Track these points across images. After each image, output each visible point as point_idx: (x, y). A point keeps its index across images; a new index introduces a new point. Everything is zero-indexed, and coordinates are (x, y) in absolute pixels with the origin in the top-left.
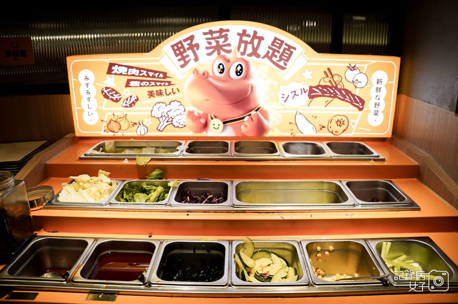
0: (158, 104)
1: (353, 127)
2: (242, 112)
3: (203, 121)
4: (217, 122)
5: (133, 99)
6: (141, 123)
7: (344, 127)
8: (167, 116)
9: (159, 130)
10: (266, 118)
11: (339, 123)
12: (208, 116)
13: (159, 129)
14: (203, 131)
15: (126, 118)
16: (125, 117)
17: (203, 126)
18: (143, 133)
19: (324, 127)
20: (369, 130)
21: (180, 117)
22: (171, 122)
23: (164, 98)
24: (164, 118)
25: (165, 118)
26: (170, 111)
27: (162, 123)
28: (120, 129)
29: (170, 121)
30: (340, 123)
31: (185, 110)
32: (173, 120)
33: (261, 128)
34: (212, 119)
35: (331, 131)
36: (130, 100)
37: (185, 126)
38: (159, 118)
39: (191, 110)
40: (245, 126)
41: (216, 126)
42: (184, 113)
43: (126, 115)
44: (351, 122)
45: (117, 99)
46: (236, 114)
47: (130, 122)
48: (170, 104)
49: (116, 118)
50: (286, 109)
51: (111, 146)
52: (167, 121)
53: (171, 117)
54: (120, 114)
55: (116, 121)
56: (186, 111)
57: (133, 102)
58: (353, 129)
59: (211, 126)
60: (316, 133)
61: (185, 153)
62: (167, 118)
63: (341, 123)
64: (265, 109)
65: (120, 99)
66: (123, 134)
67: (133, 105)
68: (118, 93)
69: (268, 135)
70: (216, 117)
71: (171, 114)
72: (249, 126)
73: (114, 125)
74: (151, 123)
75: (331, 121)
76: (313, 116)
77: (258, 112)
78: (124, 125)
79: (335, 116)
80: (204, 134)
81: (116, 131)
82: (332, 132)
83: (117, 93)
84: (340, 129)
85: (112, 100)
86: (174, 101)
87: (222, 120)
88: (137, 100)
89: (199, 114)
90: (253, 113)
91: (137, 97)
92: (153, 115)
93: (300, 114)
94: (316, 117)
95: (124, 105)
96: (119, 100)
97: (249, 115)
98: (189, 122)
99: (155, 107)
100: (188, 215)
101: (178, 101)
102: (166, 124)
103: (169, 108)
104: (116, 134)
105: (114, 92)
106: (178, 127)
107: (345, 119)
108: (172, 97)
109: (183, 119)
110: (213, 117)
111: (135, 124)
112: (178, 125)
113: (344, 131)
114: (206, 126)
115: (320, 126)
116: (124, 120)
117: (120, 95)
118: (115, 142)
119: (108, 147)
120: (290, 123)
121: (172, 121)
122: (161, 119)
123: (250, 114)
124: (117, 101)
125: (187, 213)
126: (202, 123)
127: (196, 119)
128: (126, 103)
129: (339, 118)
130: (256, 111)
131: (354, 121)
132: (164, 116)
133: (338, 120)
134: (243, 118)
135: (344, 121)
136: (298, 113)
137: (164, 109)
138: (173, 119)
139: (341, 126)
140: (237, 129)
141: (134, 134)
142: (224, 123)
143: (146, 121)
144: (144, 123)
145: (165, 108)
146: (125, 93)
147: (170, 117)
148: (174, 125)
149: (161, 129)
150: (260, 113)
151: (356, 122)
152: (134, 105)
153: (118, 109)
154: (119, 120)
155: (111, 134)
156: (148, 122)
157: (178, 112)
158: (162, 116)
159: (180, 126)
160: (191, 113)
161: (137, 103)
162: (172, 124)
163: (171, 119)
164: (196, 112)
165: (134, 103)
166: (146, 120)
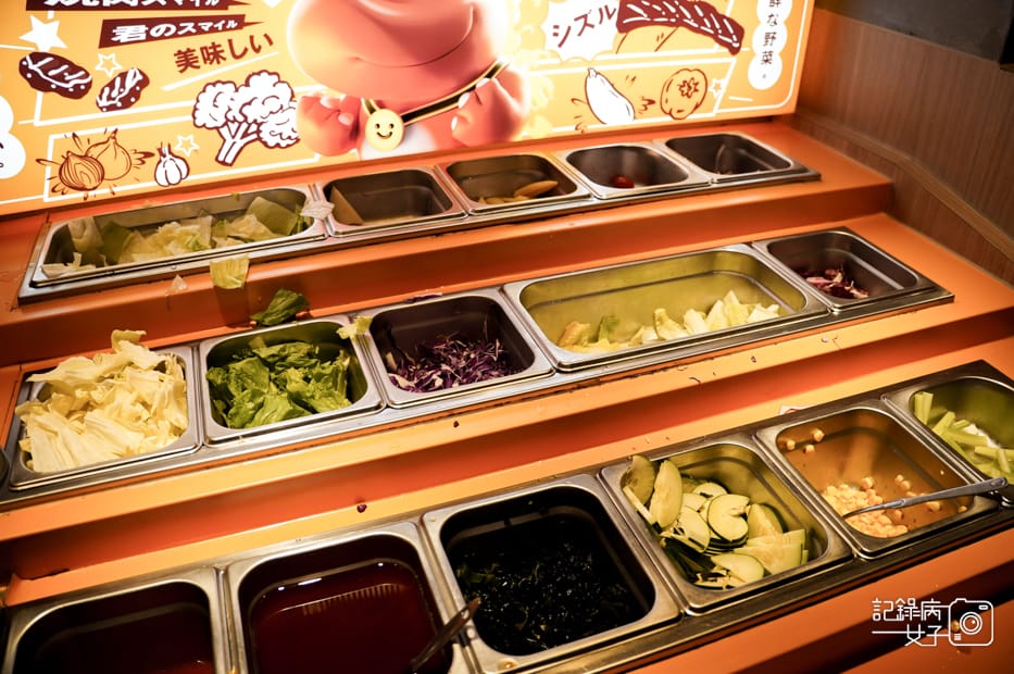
0: (209, 88)
1: (715, 95)
2: (452, 84)
3: (346, 120)
4: (387, 118)
5: (130, 83)
6: (165, 150)
7: (697, 97)
8: (241, 118)
9: (223, 163)
10: (515, 93)
11: (685, 89)
12: (360, 103)
13: (221, 158)
14: (351, 148)
15: (116, 143)
16: (112, 141)
17: (348, 133)
18: (174, 178)
19: (651, 102)
20: (750, 100)
21: (280, 117)
22: (255, 136)
23: (229, 68)
24: (234, 127)
25: (236, 124)
26: (249, 103)
27: (229, 141)
28: (103, 178)
29: (253, 132)
30: (688, 88)
31: (293, 95)
32: (261, 128)
33: (502, 121)
34: (372, 111)
35: (668, 111)
36: (123, 85)
37: (298, 140)
38: (217, 128)
39: (310, 94)
40: (462, 120)
41: (385, 130)
42: (292, 104)
43: (115, 132)
44: (713, 82)
45: (76, 87)
46: (435, 91)
47: (131, 153)
48: (247, 84)
49: (85, 147)
50: (563, 64)
51: (88, 232)
52: (245, 134)
53: (255, 121)
54: (97, 133)
55: (84, 157)
56: (298, 98)
57: (133, 89)
58: (715, 101)
59: (370, 130)
60: (635, 118)
61: (334, 226)
62: (244, 126)
63: (690, 87)
64: (511, 69)
65: (88, 86)
66: (115, 189)
67: (133, 100)
68: (79, 69)
69: (518, 137)
70: (381, 105)
71: (253, 113)
72: (470, 119)
73: (79, 168)
74: (197, 147)
75: (667, 86)
76: (627, 77)
77: (494, 79)
78: (113, 162)
79: (678, 73)
80: (352, 155)
81: (89, 187)
82: (670, 114)
83: (74, 69)
84: (688, 104)
85: (63, 92)
86: (259, 73)
87: (398, 112)
88: (144, 82)
89: (334, 101)
90: (481, 82)
91: (141, 73)
92: (199, 123)
93: (598, 73)
94: (633, 79)
95: (104, 103)
96: (85, 92)
97: (469, 91)
98: (309, 129)
99: (201, 97)
100: (456, 424)
101: (271, 71)
102: (240, 143)
103: (245, 94)
104: (91, 193)
105: (65, 67)
106: (278, 145)
107: (698, 77)
108: (252, 61)
109: (292, 121)
110: (375, 106)
111: (148, 155)
112: (277, 140)
113: (697, 107)
114: (355, 133)
115: (643, 99)
116: (112, 147)
117: (87, 75)
118: (95, 217)
119: (81, 237)
120: (573, 100)
121: (258, 132)
122: (224, 131)
123: (474, 88)
124: (78, 93)
125: (453, 420)
126: (344, 126)
127: (327, 118)
128: (109, 98)
129: (686, 76)
130: (489, 76)
131: (718, 82)
132: (235, 120)
133: (685, 82)
134: (456, 99)
135: (696, 84)
136: (592, 72)
137: (230, 99)
138: (259, 125)
139: (689, 97)
140: (440, 132)
141: (148, 185)
142: (406, 118)
143: (181, 143)
144: (175, 150)
145: (235, 95)
146: (103, 65)
147: (250, 120)
148: (265, 144)
149: (229, 160)
150: (499, 80)
151: (724, 83)
152: (137, 98)
153: (88, 119)
154: (94, 152)
155: (75, 197)
156: (187, 145)
157: (273, 105)
158: (228, 120)
159: (283, 144)
160: (311, 103)
161: (144, 93)
162: (259, 139)
163: (254, 128)
164: (329, 96)
165: (135, 94)
166: (180, 138)
